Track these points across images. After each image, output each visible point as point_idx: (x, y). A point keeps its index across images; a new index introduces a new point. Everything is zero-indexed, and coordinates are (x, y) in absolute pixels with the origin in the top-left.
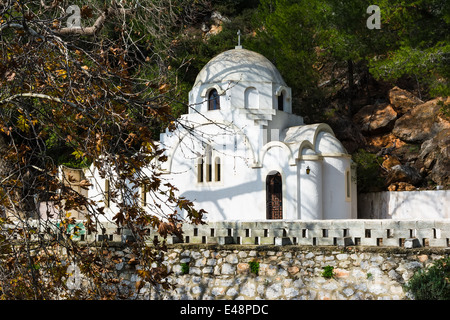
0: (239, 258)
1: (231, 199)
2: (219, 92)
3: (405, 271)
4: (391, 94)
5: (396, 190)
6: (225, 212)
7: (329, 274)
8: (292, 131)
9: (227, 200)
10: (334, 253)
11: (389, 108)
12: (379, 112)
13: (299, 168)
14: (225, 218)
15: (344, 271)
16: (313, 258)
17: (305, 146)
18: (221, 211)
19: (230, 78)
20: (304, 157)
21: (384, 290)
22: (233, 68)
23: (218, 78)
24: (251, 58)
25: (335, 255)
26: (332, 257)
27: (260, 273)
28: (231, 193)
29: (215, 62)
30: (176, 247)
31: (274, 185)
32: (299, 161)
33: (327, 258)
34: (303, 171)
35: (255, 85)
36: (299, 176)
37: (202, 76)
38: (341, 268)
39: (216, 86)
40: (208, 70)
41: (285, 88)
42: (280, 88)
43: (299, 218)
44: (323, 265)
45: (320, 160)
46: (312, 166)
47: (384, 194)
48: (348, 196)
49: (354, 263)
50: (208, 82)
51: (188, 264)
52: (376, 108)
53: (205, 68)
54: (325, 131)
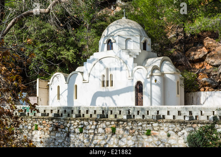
0: (106, 125)
1: (119, 95)
2: (113, 41)
3: (186, 132)
4: (205, 41)
5: (204, 91)
6: (116, 102)
7: (148, 133)
8: (150, 61)
9: (117, 96)
10: (151, 123)
11: (204, 48)
12: (199, 50)
13: (151, 80)
14: (116, 105)
15: (156, 132)
16: (141, 126)
17: (155, 68)
18: (114, 101)
19: (118, 34)
20: (154, 74)
21: (175, 142)
22: (120, 29)
23: (113, 34)
24: (130, 24)
25: (152, 124)
26: (150, 125)
27: (116, 133)
28: (118, 92)
29: (111, 26)
30: (77, 120)
31: (139, 88)
32: (152, 76)
33: (148, 126)
34: (153, 81)
35: (131, 37)
36: (151, 84)
37: (105, 33)
38: (155, 130)
39: (111, 38)
40: (108, 30)
41: (147, 39)
42: (144, 39)
43: (151, 105)
44: (146, 129)
45: (162, 75)
46: (158, 79)
47: (198, 93)
48: (178, 94)
49: (161, 128)
50: (107, 36)
51: (82, 128)
52: (197, 48)
53: (106, 29)
54: (167, 60)
